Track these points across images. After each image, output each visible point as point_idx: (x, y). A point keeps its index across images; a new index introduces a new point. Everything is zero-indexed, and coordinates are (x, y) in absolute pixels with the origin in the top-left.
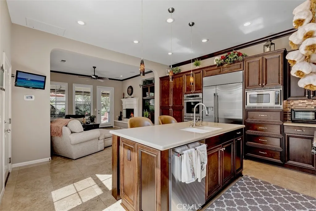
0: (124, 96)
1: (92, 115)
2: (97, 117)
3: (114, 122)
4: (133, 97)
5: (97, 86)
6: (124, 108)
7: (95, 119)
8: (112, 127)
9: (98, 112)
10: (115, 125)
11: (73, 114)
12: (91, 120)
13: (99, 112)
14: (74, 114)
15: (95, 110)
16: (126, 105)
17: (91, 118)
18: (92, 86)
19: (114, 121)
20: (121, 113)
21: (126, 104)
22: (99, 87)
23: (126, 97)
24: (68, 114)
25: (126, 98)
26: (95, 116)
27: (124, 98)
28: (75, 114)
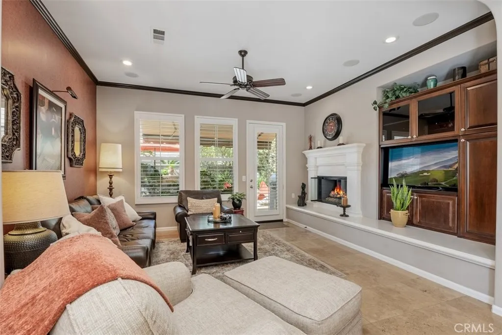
0: (312, 143)
1: (236, 190)
2: (247, 197)
3: (287, 208)
4: (343, 144)
5: (248, 121)
6: (312, 173)
7: (243, 201)
8: (282, 221)
9: (249, 184)
10: (288, 217)
11: (196, 190)
12: (234, 204)
13: (252, 184)
14: (198, 187)
15: (244, 177)
16: (317, 167)
17: (233, 199)
18: (237, 119)
19: (285, 205)
20: (304, 186)
21: (317, 165)
22: (252, 121)
23: (319, 146)
24: (184, 189)
25: (318, 148)
26: (244, 195)
27: (311, 148)
28: (199, 189)
